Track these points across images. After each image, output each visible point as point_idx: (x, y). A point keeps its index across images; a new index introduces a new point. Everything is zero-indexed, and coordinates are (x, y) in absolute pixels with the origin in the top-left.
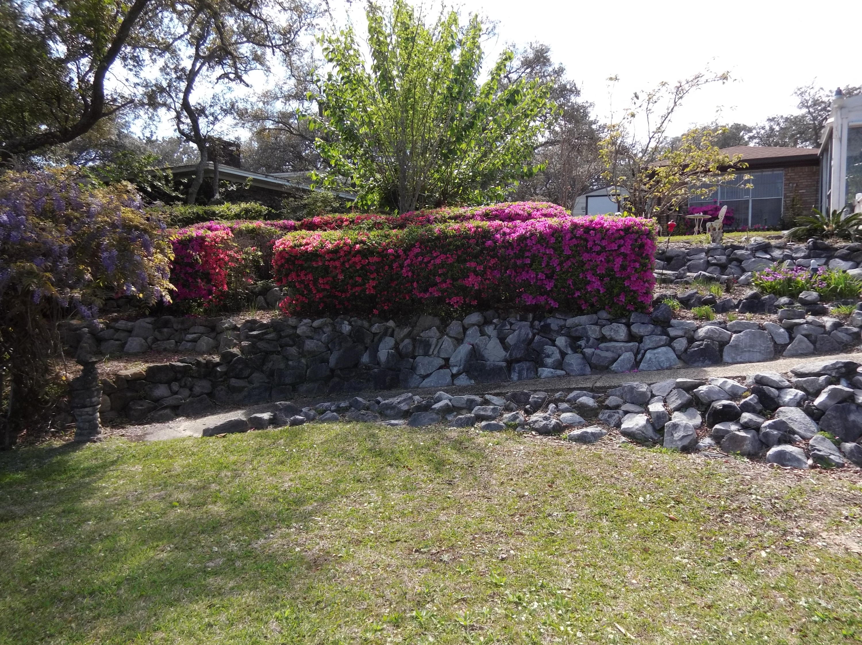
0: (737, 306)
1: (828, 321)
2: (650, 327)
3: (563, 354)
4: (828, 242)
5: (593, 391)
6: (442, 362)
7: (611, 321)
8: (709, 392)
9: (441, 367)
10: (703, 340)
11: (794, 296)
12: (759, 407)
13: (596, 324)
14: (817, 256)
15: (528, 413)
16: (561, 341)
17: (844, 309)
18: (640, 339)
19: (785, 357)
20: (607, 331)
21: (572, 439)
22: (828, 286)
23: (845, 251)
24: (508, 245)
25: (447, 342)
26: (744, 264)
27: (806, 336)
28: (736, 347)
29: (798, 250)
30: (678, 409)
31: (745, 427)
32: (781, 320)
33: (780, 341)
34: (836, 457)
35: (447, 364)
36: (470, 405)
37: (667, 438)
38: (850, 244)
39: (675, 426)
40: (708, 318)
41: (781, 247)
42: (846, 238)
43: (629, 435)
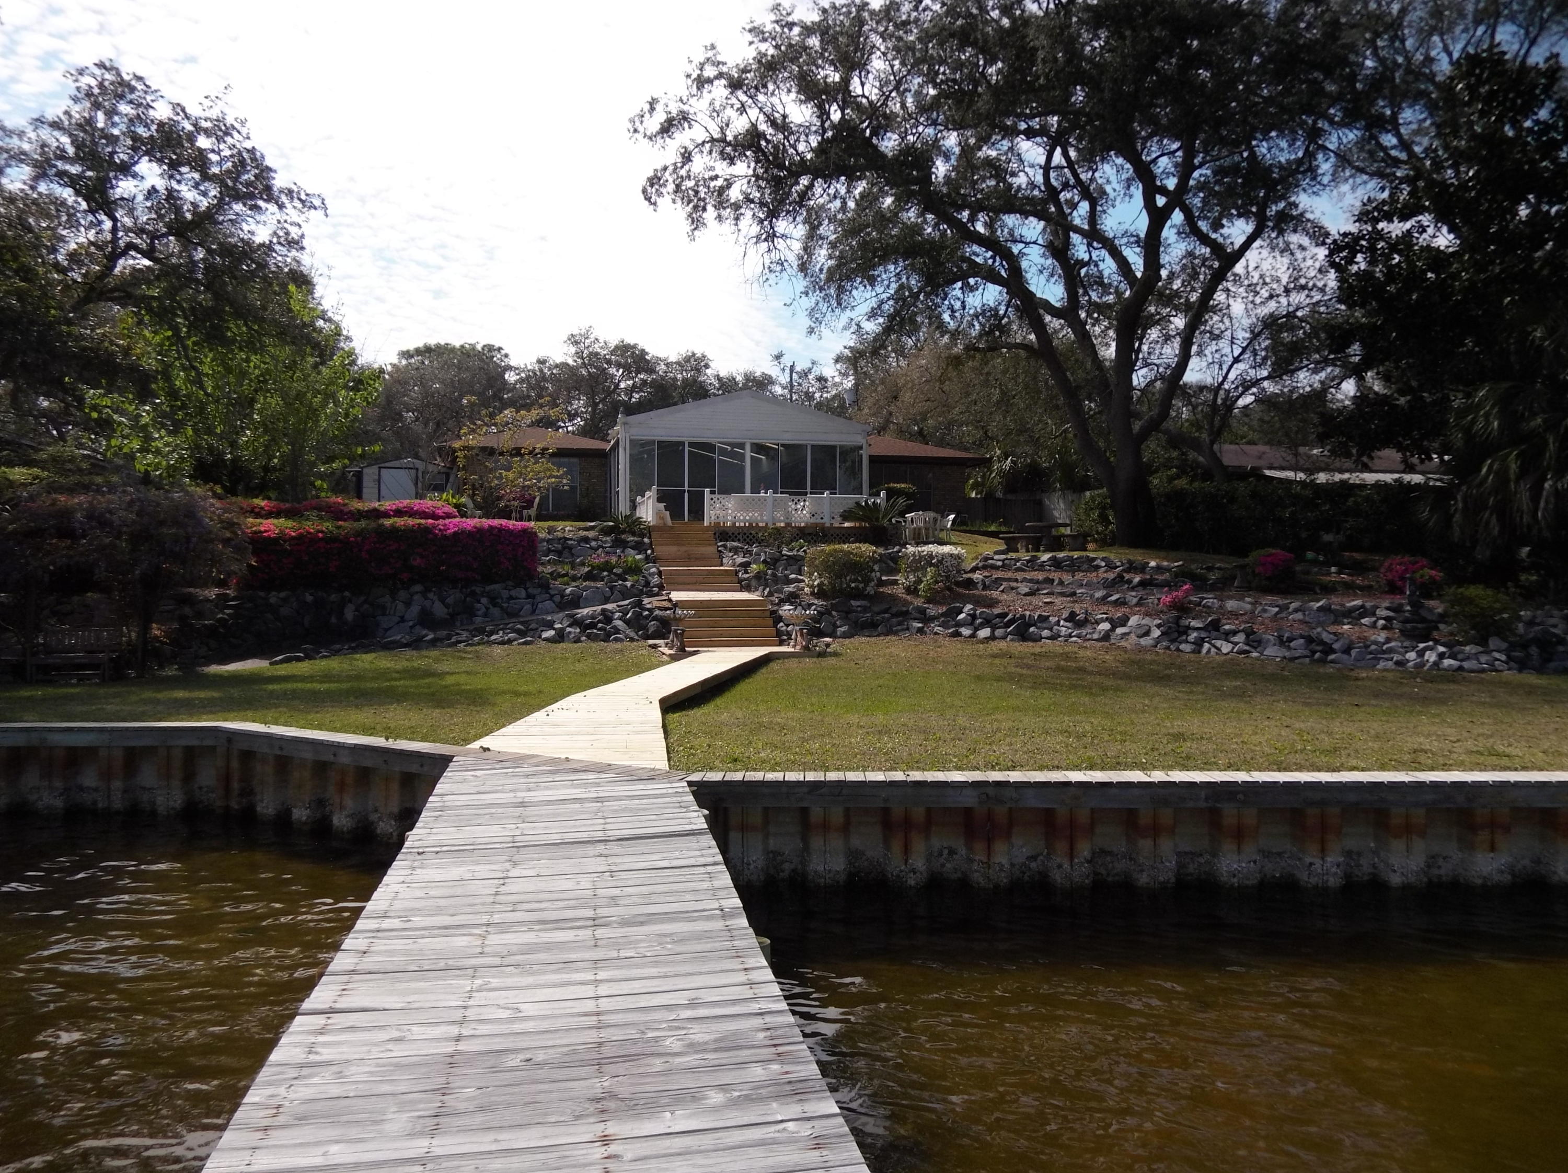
0: (580, 578)
1: (629, 584)
2: (539, 590)
3: (487, 608)
4: (623, 536)
5: (522, 623)
6: (399, 619)
7: (515, 587)
8: (583, 617)
9: (399, 622)
10: (569, 595)
11: (610, 571)
12: (605, 621)
13: (505, 589)
14: (618, 547)
15: (489, 636)
16: (484, 600)
17: (636, 578)
18: (534, 597)
19: (610, 602)
20: (513, 593)
21: (519, 644)
22: (627, 565)
23: (633, 544)
24: (445, 538)
25: (401, 606)
26: (573, 551)
27: (619, 591)
28: (586, 598)
29: (606, 542)
30: (567, 626)
31: (600, 629)
32: (606, 584)
33: (607, 595)
34: (636, 637)
35: (403, 619)
36: (449, 637)
37: (566, 638)
38: (636, 539)
39: (570, 633)
40: (568, 584)
41: (596, 539)
42: (634, 534)
43: (547, 640)
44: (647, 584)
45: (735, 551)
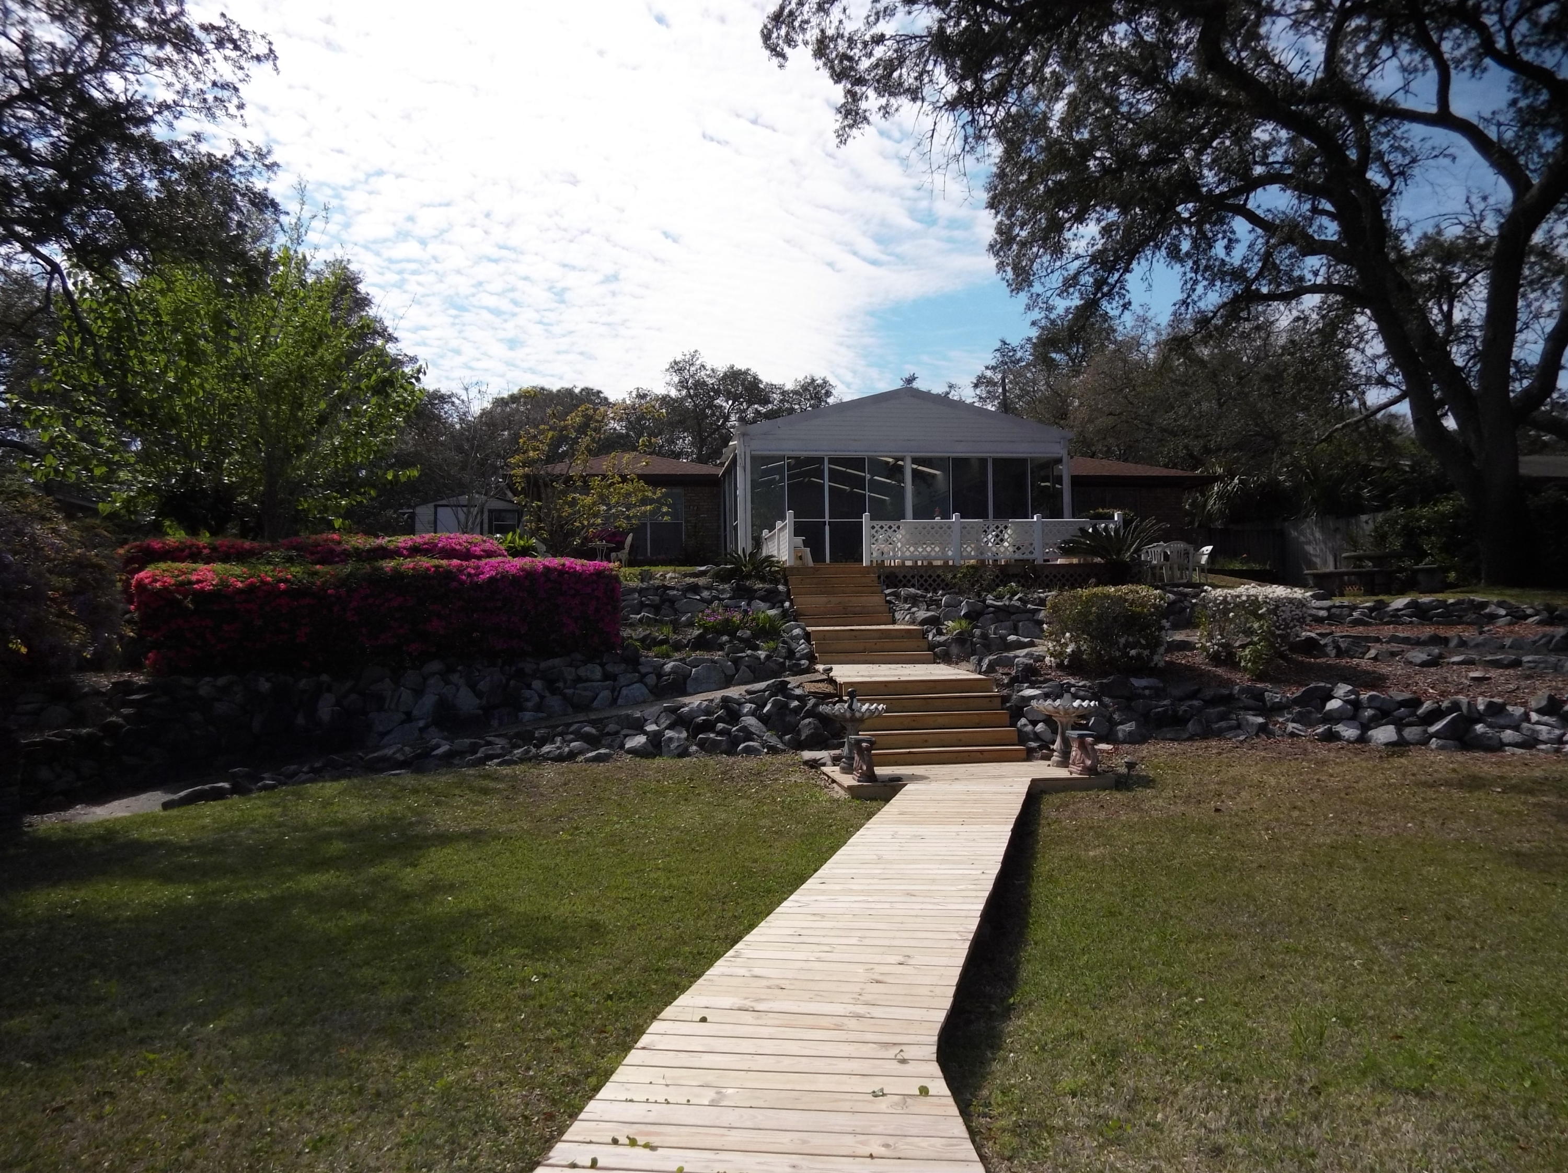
0: (687, 646)
1: (762, 654)
2: (623, 666)
3: (542, 697)
4: (748, 583)
5: (592, 723)
6: (403, 717)
7: (585, 663)
8: (691, 710)
9: (402, 723)
10: (669, 674)
11: (732, 635)
12: (727, 719)
13: (570, 665)
14: (742, 598)
15: (538, 747)
16: (537, 684)
17: (772, 644)
18: (614, 678)
19: (734, 685)
20: (582, 672)
21: (588, 760)
22: (758, 625)
23: (763, 593)
24: (477, 587)
25: (406, 695)
26: (677, 605)
27: (748, 667)
28: (696, 679)
29: (723, 591)
30: (667, 728)
31: (720, 733)
32: (728, 655)
33: (729, 673)
34: (780, 746)
35: (409, 717)
36: (474, 749)
37: (664, 749)
38: (767, 586)
39: (671, 739)
40: (669, 657)
41: (709, 588)
42: (763, 579)
43: (634, 752)
44: (791, 653)
45: (914, 601)
